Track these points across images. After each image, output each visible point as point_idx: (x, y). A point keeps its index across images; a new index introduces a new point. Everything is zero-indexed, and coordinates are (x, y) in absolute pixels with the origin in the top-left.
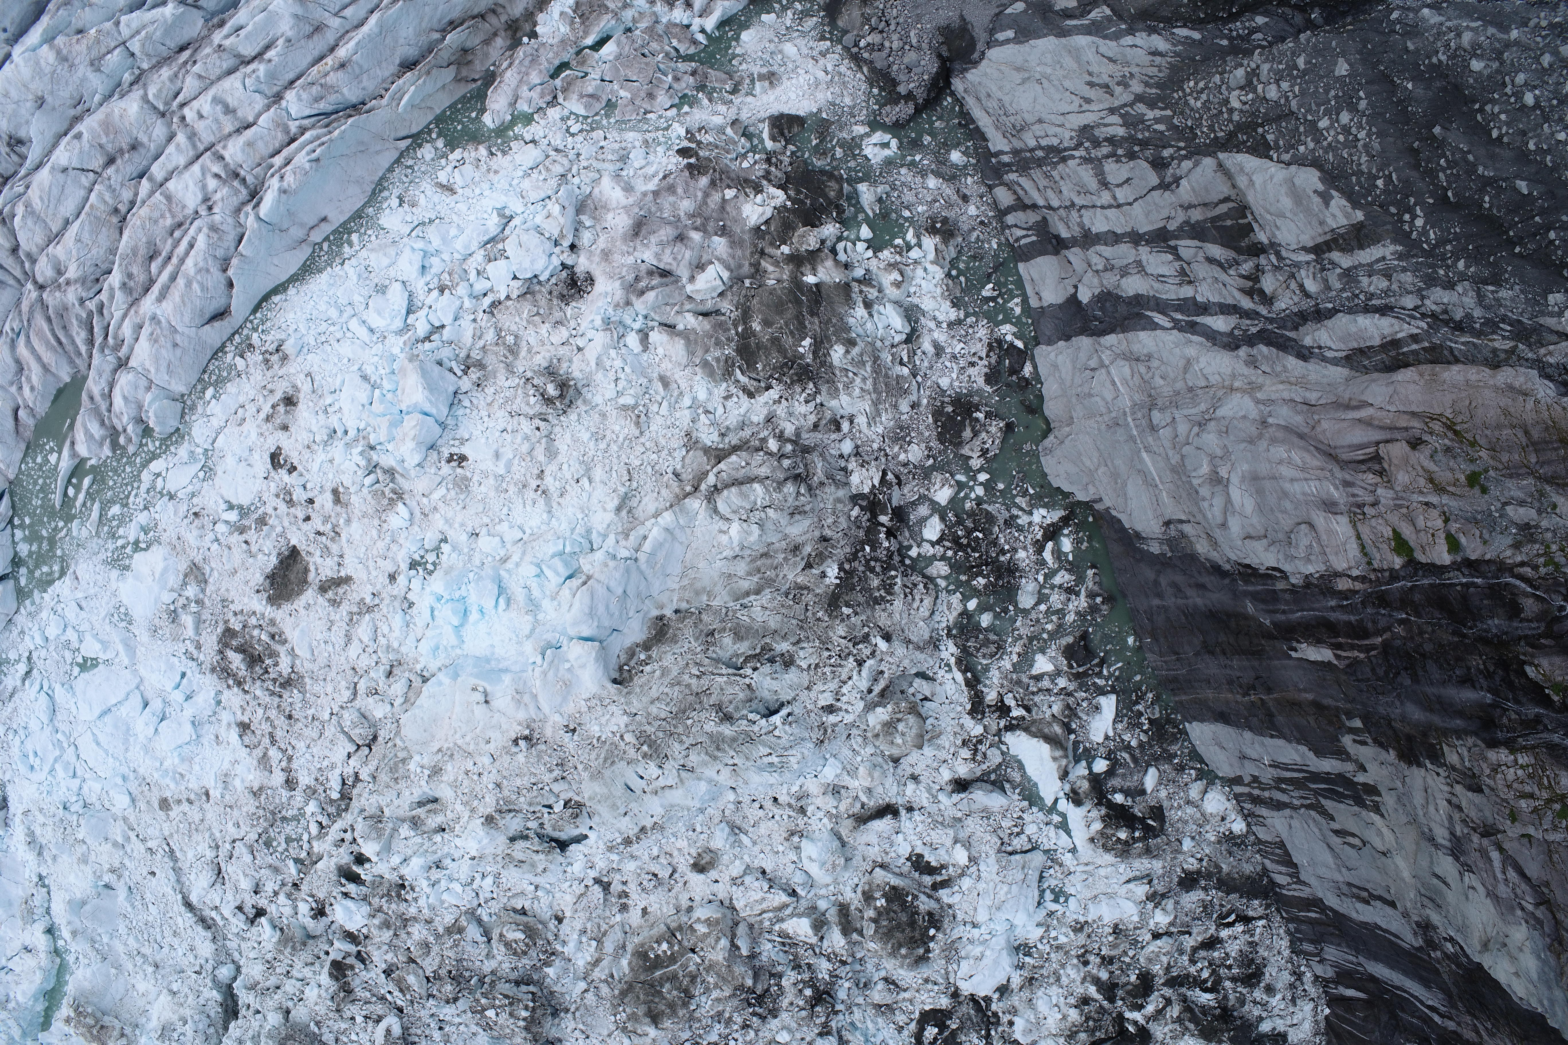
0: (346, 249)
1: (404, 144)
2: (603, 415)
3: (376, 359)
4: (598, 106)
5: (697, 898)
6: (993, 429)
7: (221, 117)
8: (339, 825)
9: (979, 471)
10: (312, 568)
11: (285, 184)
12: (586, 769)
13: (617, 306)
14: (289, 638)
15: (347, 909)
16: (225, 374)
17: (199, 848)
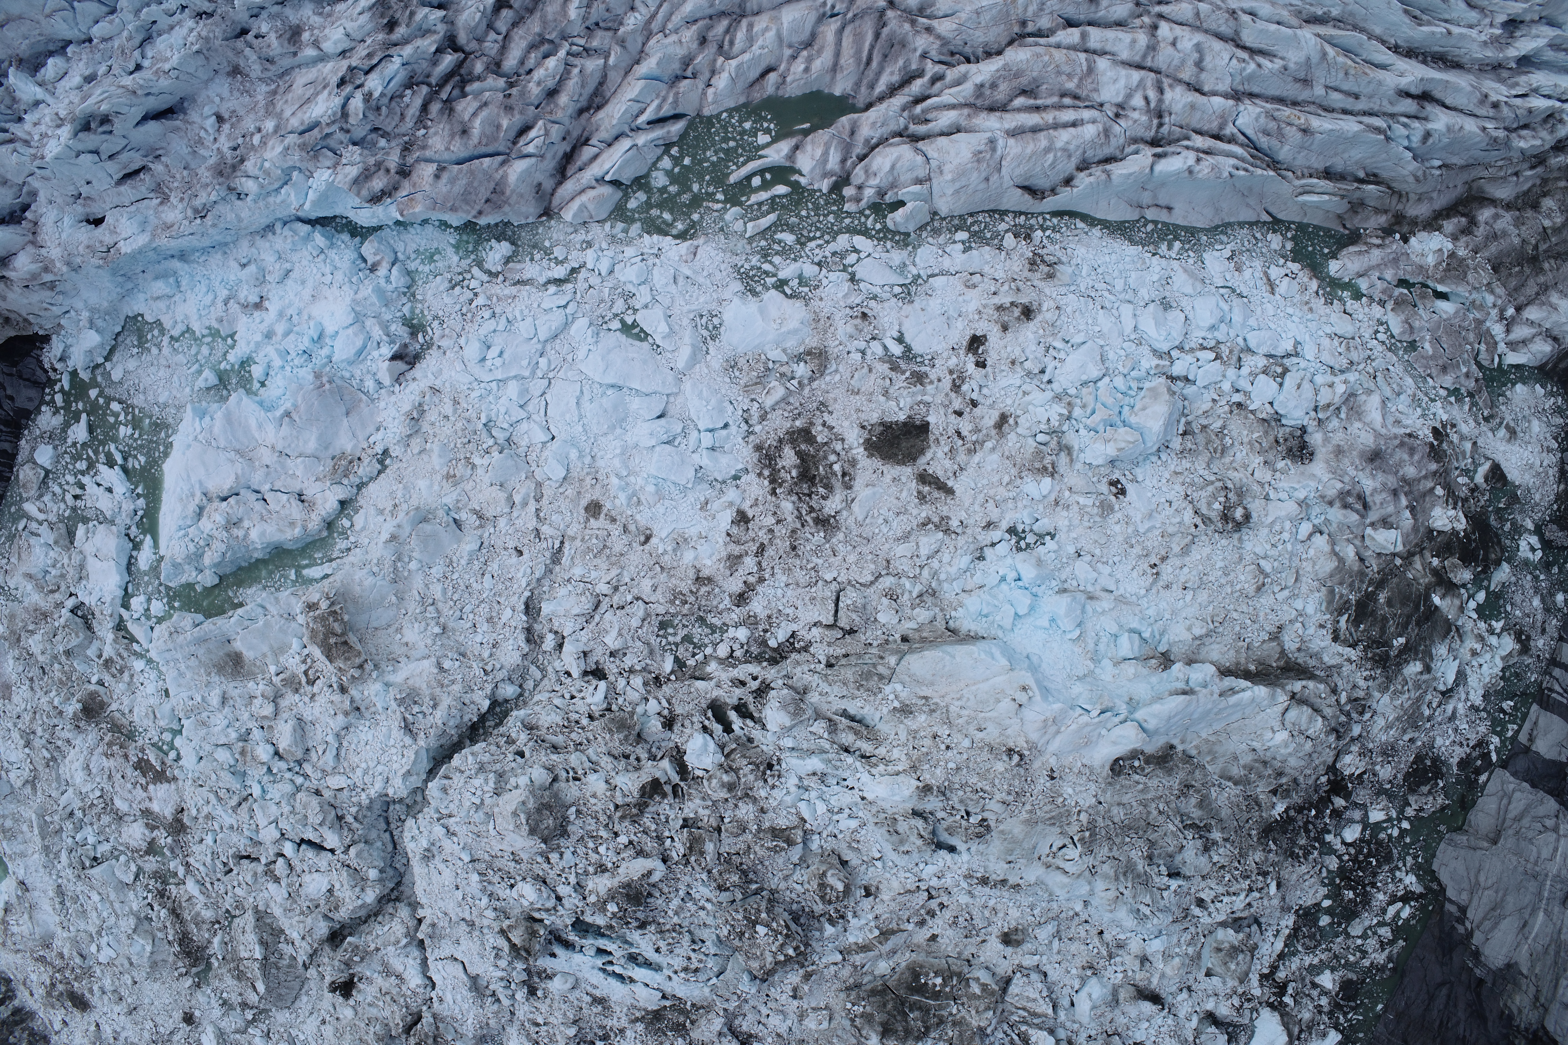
0: (1164, 247)
1: (1266, 218)
2: (1241, 559)
3: (1122, 353)
4: (1407, 338)
5: (982, 959)
6: (1440, 801)
7: (1190, 63)
8: (753, 668)
9: (1407, 819)
10: (929, 455)
11: (1197, 168)
12: (1031, 812)
13: (1322, 497)
14: (855, 489)
15: (706, 745)
16: (988, 235)
17: (594, 574)
